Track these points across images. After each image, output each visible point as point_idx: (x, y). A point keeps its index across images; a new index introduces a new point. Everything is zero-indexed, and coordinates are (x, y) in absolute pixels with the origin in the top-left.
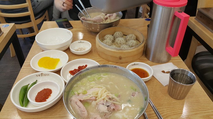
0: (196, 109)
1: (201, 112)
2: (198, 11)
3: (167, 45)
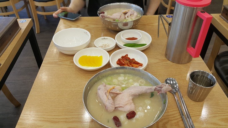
0: (215, 112)
1: (220, 115)
2: (224, 8)
3: (188, 45)
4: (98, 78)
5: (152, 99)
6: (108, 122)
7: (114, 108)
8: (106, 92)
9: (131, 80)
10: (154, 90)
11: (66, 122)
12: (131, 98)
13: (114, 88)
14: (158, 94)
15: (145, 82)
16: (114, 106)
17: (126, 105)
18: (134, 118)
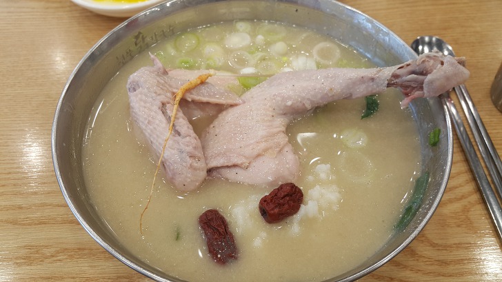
4: (137, 37)
5: (372, 123)
6: (178, 238)
7: (203, 174)
8: (165, 100)
9: (280, 46)
10: (389, 85)
11: (15, 223)
12: (280, 123)
13: (203, 83)
14: (404, 103)
15: (338, 52)
16: (201, 165)
17: (259, 155)
18: (298, 217)
